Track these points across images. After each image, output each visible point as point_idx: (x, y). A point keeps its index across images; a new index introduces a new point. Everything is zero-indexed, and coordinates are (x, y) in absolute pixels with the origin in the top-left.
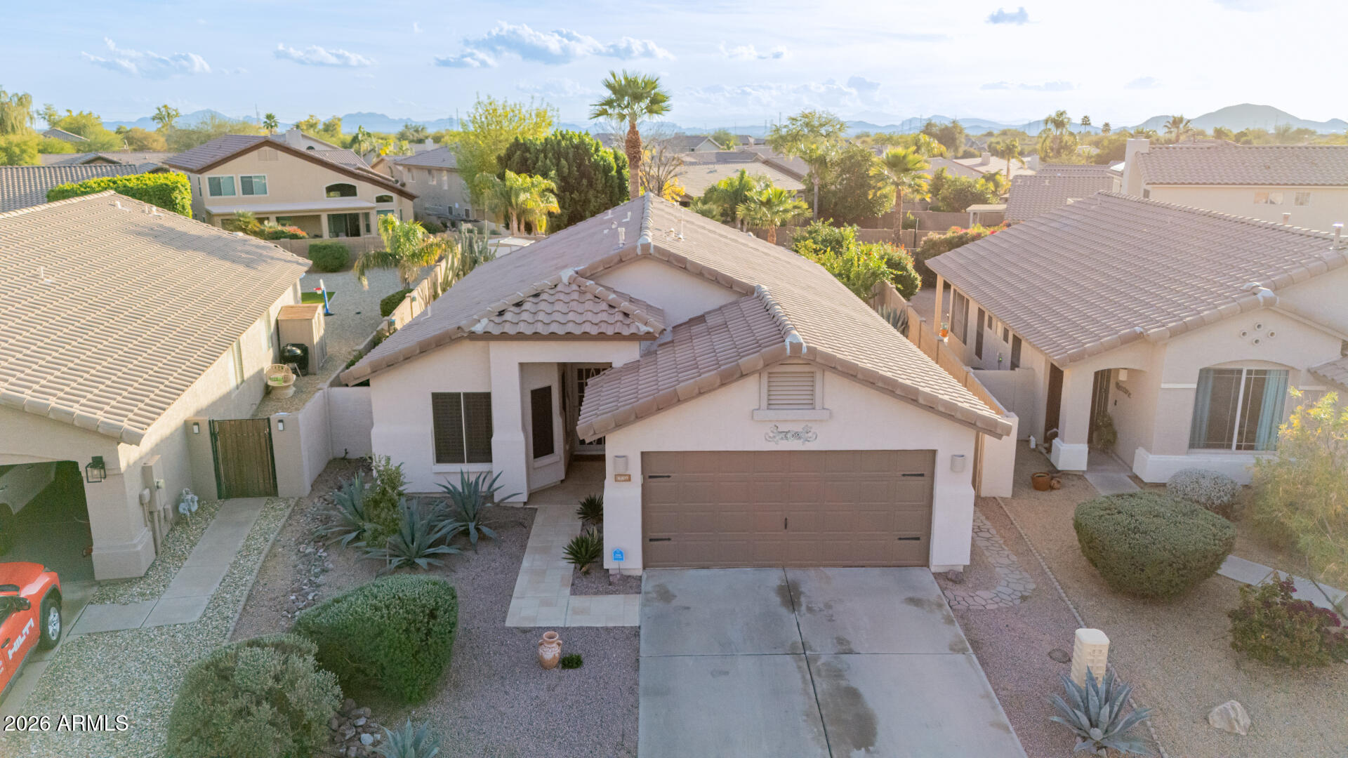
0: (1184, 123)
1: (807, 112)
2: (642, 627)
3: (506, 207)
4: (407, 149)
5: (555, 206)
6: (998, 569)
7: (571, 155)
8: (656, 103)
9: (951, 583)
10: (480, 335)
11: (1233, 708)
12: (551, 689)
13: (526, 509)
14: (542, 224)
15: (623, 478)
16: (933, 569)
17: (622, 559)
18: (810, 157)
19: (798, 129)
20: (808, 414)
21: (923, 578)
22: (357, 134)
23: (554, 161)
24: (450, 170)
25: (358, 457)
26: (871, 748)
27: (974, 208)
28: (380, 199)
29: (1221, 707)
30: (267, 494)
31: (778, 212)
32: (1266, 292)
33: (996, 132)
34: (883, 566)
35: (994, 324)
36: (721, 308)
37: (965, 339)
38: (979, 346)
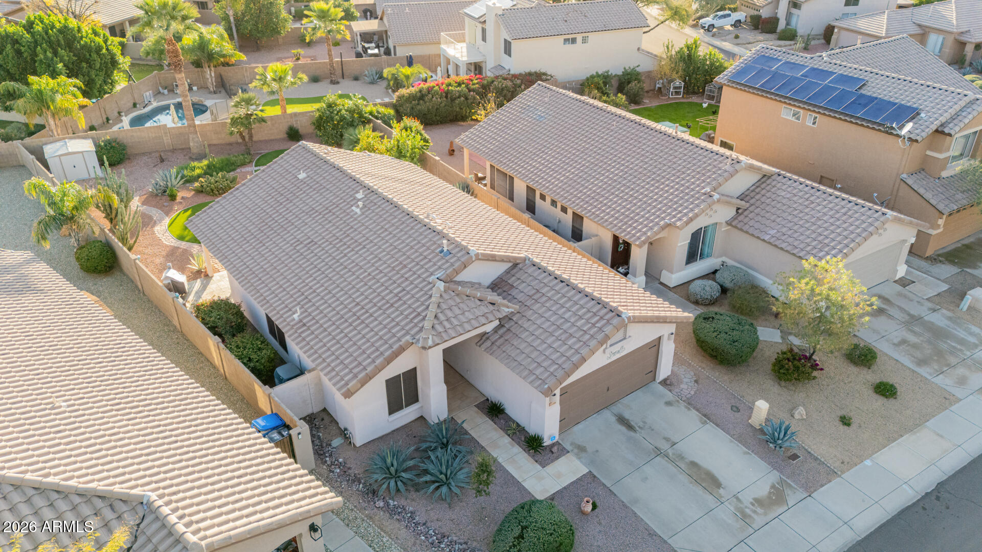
2: (591, 470)
5: (85, 101)
9: (668, 385)
14: (82, 120)
15: (553, 403)
16: (658, 381)
17: (555, 439)
21: (658, 387)
26: (722, 486)
29: (798, 411)
32: (716, 196)
34: (640, 389)
35: (548, 200)
36: (508, 272)
37: (511, 198)
38: (531, 208)
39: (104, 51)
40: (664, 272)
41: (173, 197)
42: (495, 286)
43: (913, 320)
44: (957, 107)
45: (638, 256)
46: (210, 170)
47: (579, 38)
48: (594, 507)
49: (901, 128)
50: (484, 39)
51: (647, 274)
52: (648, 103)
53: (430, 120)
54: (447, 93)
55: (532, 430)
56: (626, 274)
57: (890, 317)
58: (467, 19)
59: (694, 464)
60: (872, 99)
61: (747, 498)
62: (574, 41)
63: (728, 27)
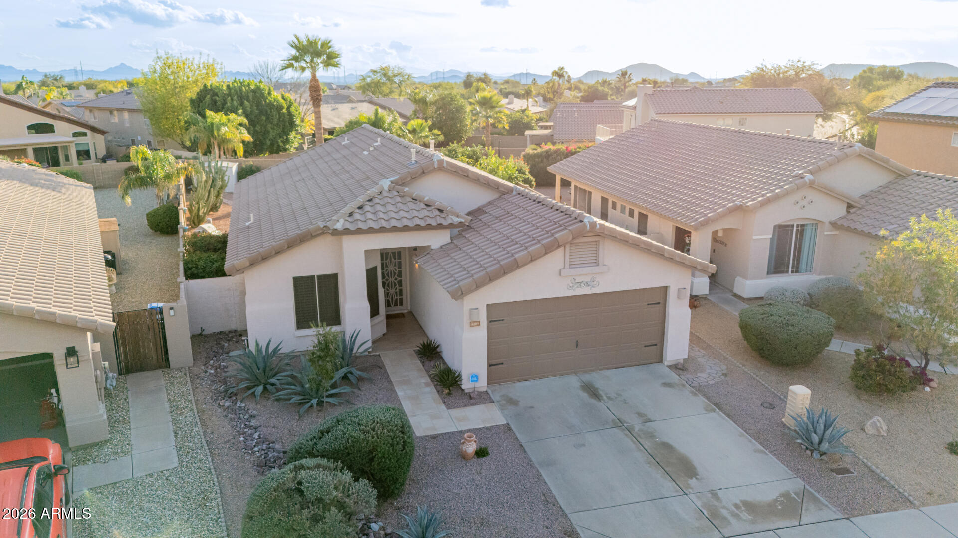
0: (628, 75)
1: (384, 66)
2: (510, 423)
3: (208, 138)
4: (67, 94)
5: (248, 138)
6: (698, 359)
7: (251, 98)
8: (331, 59)
9: (680, 371)
10: (341, 231)
11: (878, 421)
12: (479, 472)
13: (371, 356)
14: (241, 151)
15: (475, 324)
16: (666, 363)
17: (476, 380)
18: (415, 99)
19: (379, 78)
20: (596, 269)
21: (662, 369)
22: (22, 82)
23: (239, 102)
24: (131, 111)
25: (211, 332)
26: (697, 477)
27: (527, 132)
28: (76, 135)
29: (871, 421)
30: (160, 367)
31: (421, 137)
32: (809, 177)
33: (499, 82)
34: (636, 365)
35: (618, 207)
36: (490, 202)
39: (285, 110)
40: (739, 280)
42: (470, 215)
45: (700, 243)
48: (480, 453)
58: (625, 111)
59: (667, 446)
61: (730, 498)
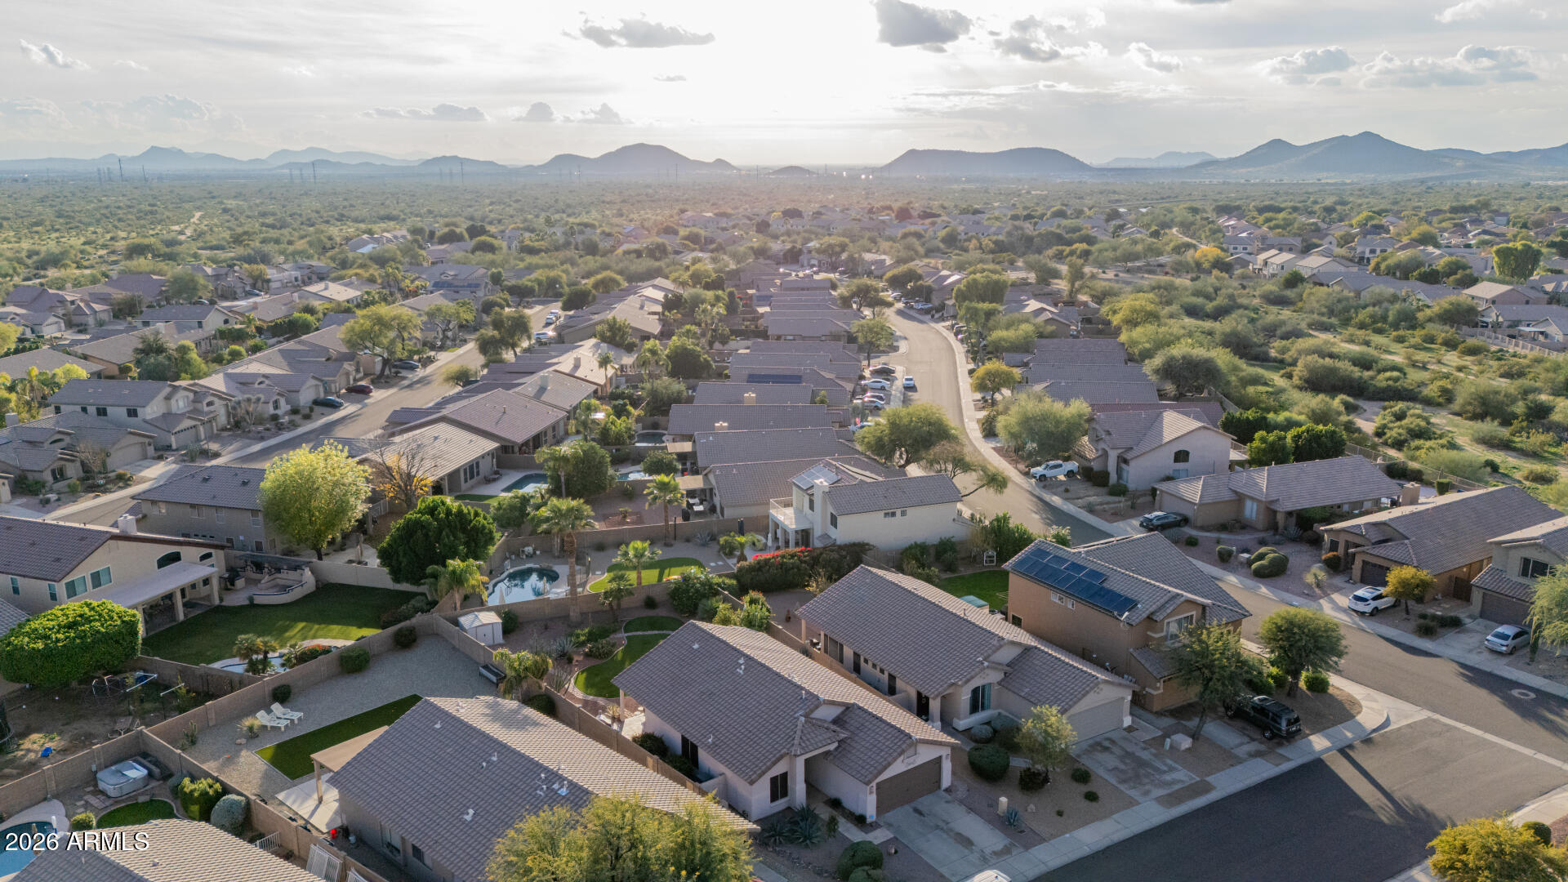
2: (894, 835)
9: (948, 792)
10: (799, 755)
15: (872, 793)
16: (942, 790)
17: (873, 817)
20: (915, 756)
21: (942, 793)
24: (232, 509)
28: (202, 558)
34: (931, 794)
35: (870, 663)
36: (843, 713)
37: (841, 661)
38: (857, 669)
40: (955, 720)
41: (570, 660)
42: (835, 721)
43: (1128, 754)
44: (1162, 601)
45: (935, 706)
46: (592, 637)
47: (898, 512)
48: (896, 852)
49: (1121, 615)
50: (812, 507)
51: (942, 720)
52: (965, 571)
53: (768, 588)
54: (782, 565)
55: (859, 811)
56: (926, 720)
57: (1112, 753)
58: (794, 488)
59: (959, 834)
60: (1109, 591)
61: (988, 851)
62: (893, 514)
63: (1062, 478)
